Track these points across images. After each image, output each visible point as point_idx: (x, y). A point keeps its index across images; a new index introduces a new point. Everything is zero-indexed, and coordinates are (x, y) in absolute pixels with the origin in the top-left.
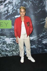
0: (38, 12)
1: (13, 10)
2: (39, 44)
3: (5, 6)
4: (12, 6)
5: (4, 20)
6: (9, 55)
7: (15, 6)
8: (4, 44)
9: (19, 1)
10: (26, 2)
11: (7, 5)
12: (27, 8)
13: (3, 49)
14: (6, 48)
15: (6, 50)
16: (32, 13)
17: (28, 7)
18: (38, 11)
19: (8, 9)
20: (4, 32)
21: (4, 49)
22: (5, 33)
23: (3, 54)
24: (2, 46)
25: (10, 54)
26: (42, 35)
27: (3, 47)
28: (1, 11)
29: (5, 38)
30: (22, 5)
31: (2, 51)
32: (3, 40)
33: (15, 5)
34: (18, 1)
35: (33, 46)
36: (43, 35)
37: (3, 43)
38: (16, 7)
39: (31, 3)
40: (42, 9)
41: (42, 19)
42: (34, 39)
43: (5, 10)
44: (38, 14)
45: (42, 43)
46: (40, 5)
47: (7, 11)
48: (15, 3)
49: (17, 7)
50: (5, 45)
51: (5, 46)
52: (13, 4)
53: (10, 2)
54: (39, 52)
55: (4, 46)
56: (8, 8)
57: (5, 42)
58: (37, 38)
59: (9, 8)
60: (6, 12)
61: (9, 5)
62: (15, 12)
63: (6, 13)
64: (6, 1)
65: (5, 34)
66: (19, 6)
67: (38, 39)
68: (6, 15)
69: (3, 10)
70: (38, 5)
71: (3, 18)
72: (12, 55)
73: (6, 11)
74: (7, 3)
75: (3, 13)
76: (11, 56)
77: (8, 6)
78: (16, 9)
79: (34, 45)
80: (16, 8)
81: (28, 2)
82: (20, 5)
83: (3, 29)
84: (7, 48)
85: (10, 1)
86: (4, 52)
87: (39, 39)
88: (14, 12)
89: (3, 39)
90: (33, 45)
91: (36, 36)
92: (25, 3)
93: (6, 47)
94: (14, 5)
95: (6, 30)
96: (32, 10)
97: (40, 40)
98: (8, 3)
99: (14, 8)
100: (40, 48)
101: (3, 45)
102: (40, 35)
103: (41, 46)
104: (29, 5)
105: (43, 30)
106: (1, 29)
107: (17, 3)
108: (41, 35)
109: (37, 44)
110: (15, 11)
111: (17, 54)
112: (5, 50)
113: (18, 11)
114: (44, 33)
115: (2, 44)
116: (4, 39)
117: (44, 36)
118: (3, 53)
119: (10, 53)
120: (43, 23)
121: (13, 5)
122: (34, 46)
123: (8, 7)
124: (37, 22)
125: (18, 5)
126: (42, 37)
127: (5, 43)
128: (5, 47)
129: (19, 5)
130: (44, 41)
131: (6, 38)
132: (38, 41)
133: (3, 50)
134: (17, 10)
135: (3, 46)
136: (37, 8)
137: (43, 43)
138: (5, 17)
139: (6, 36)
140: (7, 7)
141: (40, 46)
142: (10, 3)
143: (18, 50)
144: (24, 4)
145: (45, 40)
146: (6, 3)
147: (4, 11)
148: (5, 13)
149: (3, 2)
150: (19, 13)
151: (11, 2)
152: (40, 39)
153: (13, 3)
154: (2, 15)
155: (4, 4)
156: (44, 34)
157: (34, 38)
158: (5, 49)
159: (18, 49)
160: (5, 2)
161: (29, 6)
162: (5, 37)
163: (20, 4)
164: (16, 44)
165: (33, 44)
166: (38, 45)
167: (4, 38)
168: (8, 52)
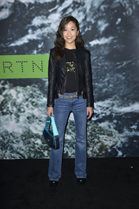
1: (86, 24)
3: (62, 15)
4: (81, 13)
7: (92, 13)
12: (127, 15)
17: (129, 12)
28: (52, 29)
30: (112, 7)
33: (90, 10)
38: (94, 15)
48: (92, 5)
49: (97, 16)
52: (85, 7)
53: (77, 3)
61: (74, 10)
62: (90, 29)
66: (103, 13)
74: (68, 7)
77: (71, 13)
78: (93, 22)
80: (95, 20)
82: (105, 8)
88: (88, 31)
94: (88, 11)
98: (72, 6)
99: (88, 20)
107: (96, 5)
110: (91, 27)
111: (95, 153)
113: (100, 27)
121: (84, 11)
125: (99, 9)
129: (103, 10)
134: (96, 24)
142: (77, 6)
143: (97, 143)
144: (119, 5)
146: (64, 6)
149: (58, 4)
150: (101, 33)
153: (84, 4)
155: (61, 9)
159: (96, 137)
160: (64, 4)
161: (132, 9)
163: (106, 6)
164: (91, 123)
168: (67, 145)
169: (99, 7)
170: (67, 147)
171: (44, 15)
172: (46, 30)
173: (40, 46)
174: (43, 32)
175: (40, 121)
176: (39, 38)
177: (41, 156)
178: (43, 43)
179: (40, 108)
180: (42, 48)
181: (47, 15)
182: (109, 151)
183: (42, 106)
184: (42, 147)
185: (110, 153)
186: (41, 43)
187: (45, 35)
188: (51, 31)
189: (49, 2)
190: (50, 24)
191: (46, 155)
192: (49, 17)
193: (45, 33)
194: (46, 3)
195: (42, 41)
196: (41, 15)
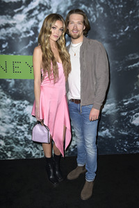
0: (122, 34)
2: (120, 126)
3: (28, 16)
5: (25, 54)
6: (34, 154)
8: (22, 122)
9: (70, 4)
10: (88, 5)
11: (33, 14)
12: (91, 22)
13: (19, 138)
14: (26, 135)
15: (25, 141)
16: (104, 37)
17: (93, 20)
18: (121, 32)
19: (38, 24)
20: (24, 88)
21: (22, 137)
22: (25, 93)
23: (17, 153)
24: (17, 128)
25: (38, 151)
26: (130, 101)
27: (18, 132)
28: (17, 30)
29: (24, 106)
31: (14, 142)
32: (21, 112)
34: (67, 3)
35: (104, 132)
36: (133, 100)
37: (20, 120)
39: (102, 8)
40: (134, 27)
41: (133, 56)
42: (109, 112)
43: (27, 28)
44: (121, 41)
45: (130, 124)
46: (129, 14)
47: (35, 29)
48: (58, 9)
50: (26, 126)
51: (24, 127)
52: (51, 10)
53: (43, 6)
54: (120, 149)
55: (22, 128)
56: (36, 21)
57: (26, 116)
58: (117, 108)
59: (39, 21)
60: (32, 33)
61: (40, 12)
63: (30, 36)
64: (32, 3)
65: (27, 93)
67: (119, 112)
68: (31, 42)
69: (23, 28)
70: (122, 16)
71: (20, 50)
72: (42, 155)
73: (31, 29)
74: (34, 9)
75: (23, 36)
76: (41, 157)
77: (36, 15)
79: (108, 128)
81: (94, 6)
83: (21, 81)
84: (30, 136)
85: (42, 2)
86: (21, 145)
87: (122, 112)
89: (19, 110)
90: (103, 130)
91: (113, 104)
92: (86, 8)
93: (26, 133)
95: (28, 84)
96: (104, 28)
97: (124, 114)
98: (38, 8)
100: (123, 137)
101: (18, 124)
102: (124, 100)
103: (126, 133)
104: (98, 15)
105: (134, 87)
106: (15, 80)
107: (62, 9)
108: (126, 102)
109: (117, 125)
112: (23, 141)
114: (136, 96)
115: (15, 124)
116: (22, 110)
117: (137, 103)
118: (18, 149)
119: (38, 149)
120: (135, 68)
122: (107, 130)
123: (37, 19)
124: (117, 62)
125: (64, 14)
126: (131, 107)
127: (25, 120)
128: (23, 132)
130: (137, 119)
131: (28, 106)
132: (120, 118)
133: (17, 139)
135: (19, 127)
136: (118, 23)
137: (132, 123)
138: (27, 47)
139: (28, 101)
140: (34, 18)
141: (123, 133)
142: (43, 8)
145: (138, 116)
147: (25, 30)
148: (28, 35)
149: (24, 4)
151: (45, 4)
152: (126, 113)
153: (50, 7)
154: (21, 40)
155: (26, 10)
156: (136, 99)
157: (107, 110)
158: (25, 138)
160: (29, 5)
161: (96, 16)
162: (26, 102)
165: (103, 125)
166: (117, 130)
167: (22, 105)
168: (31, 145)
169: (65, 11)
170: (31, 148)
171: (9, 15)
172: (10, 30)
173: (4, 46)
174: (8, 32)
175: (3, 122)
176: (3, 38)
177: (4, 157)
178: (7, 43)
179: (4, 109)
180: (6, 48)
181: (12, 15)
182: (72, 150)
183: (5, 107)
184: (5, 148)
185: (73, 152)
186: (5, 43)
187: (10, 35)
188: (16, 32)
189: (15, 2)
190: (15, 24)
191: (9, 155)
192: (14, 17)
193: (10, 33)
194: (11, 2)
195: (6, 41)
196: (5, 15)
